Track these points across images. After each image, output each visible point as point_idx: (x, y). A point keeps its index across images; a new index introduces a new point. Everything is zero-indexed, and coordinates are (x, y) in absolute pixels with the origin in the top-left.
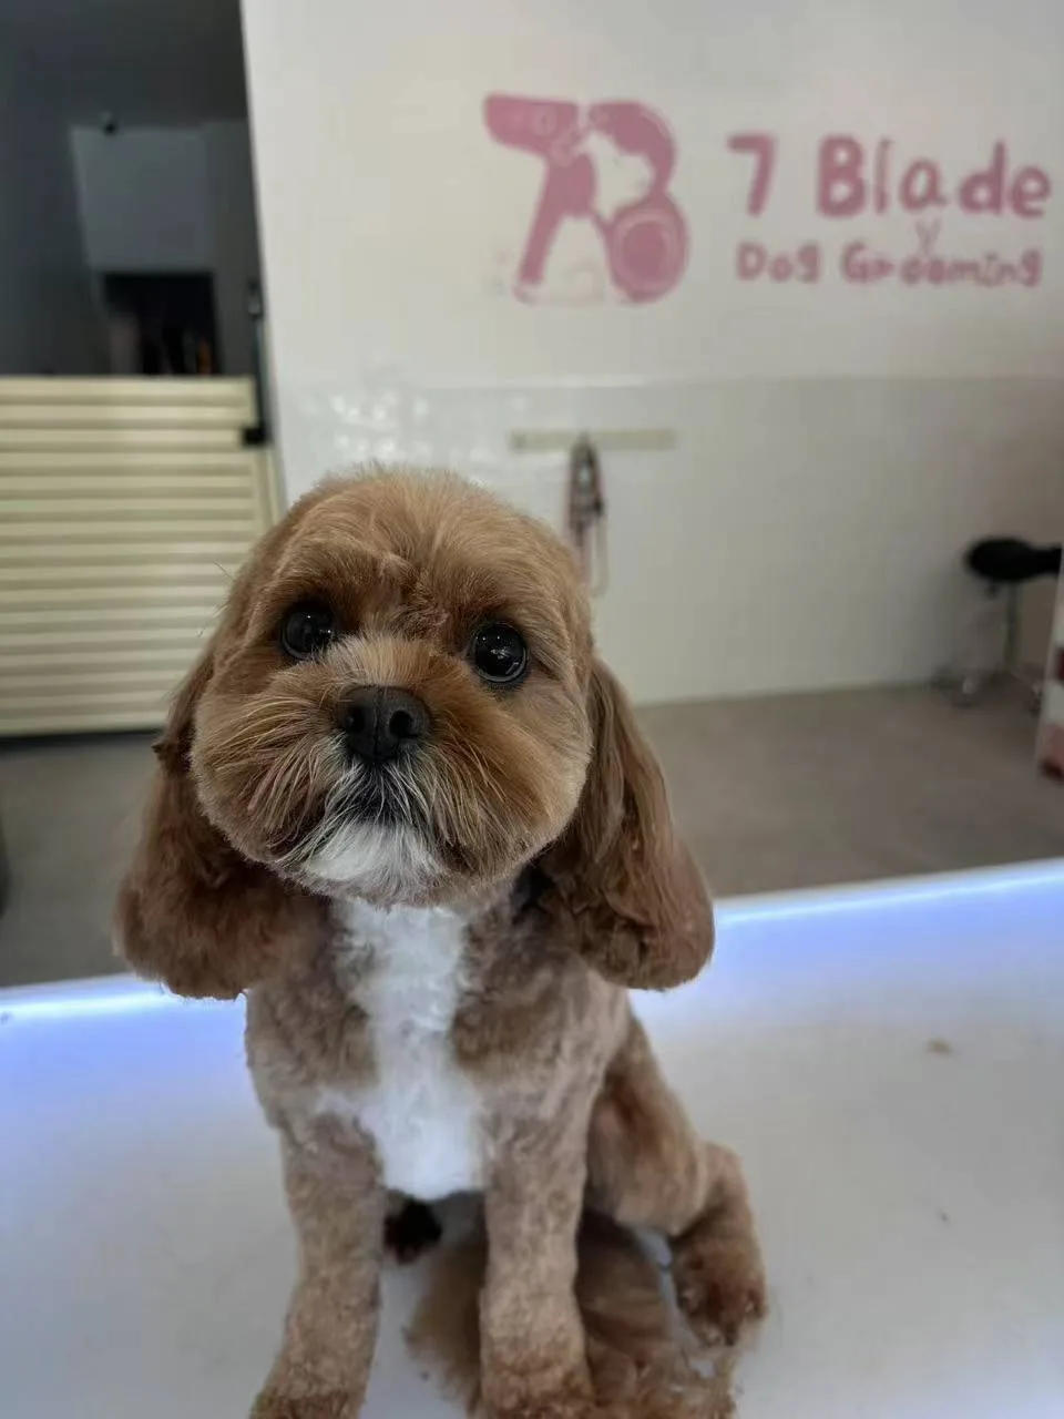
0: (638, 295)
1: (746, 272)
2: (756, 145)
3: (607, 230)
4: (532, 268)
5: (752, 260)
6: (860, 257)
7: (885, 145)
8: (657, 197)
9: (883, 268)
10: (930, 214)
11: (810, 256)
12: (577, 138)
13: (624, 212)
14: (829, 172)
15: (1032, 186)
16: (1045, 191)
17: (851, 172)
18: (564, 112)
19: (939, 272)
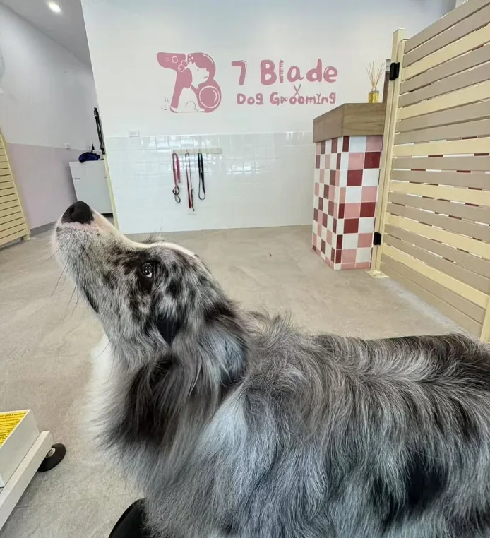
0: (207, 111)
1: (240, 103)
2: (240, 64)
3: (196, 91)
4: (175, 103)
5: (241, 99)
6: (275, 96)
7: (281, 62)
8: (211, 81)
9: (284, 100)
10: (297, 83)
11: (260, 97)
12: (185, 65)
13: (201, 86)
14: (264, 71)
15: (331, 72)
16: (335, 74)
17: (271, 71)
18: (181, 56)
19: (301, 101)
